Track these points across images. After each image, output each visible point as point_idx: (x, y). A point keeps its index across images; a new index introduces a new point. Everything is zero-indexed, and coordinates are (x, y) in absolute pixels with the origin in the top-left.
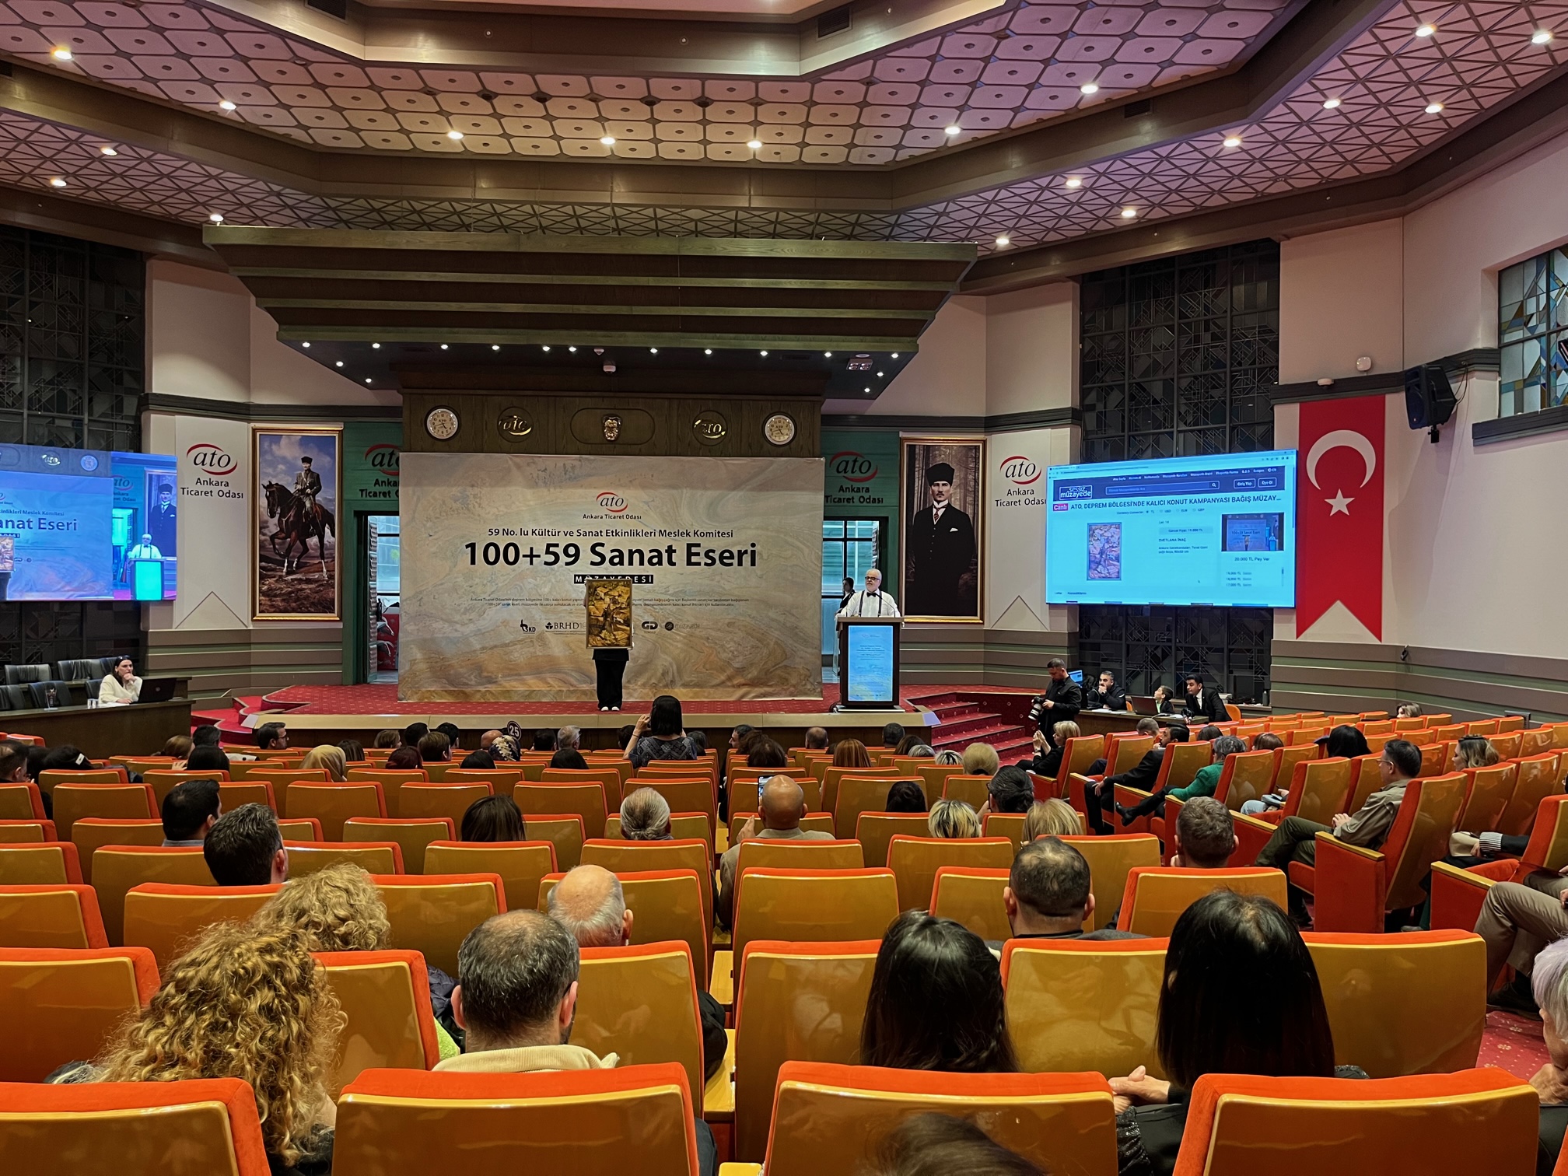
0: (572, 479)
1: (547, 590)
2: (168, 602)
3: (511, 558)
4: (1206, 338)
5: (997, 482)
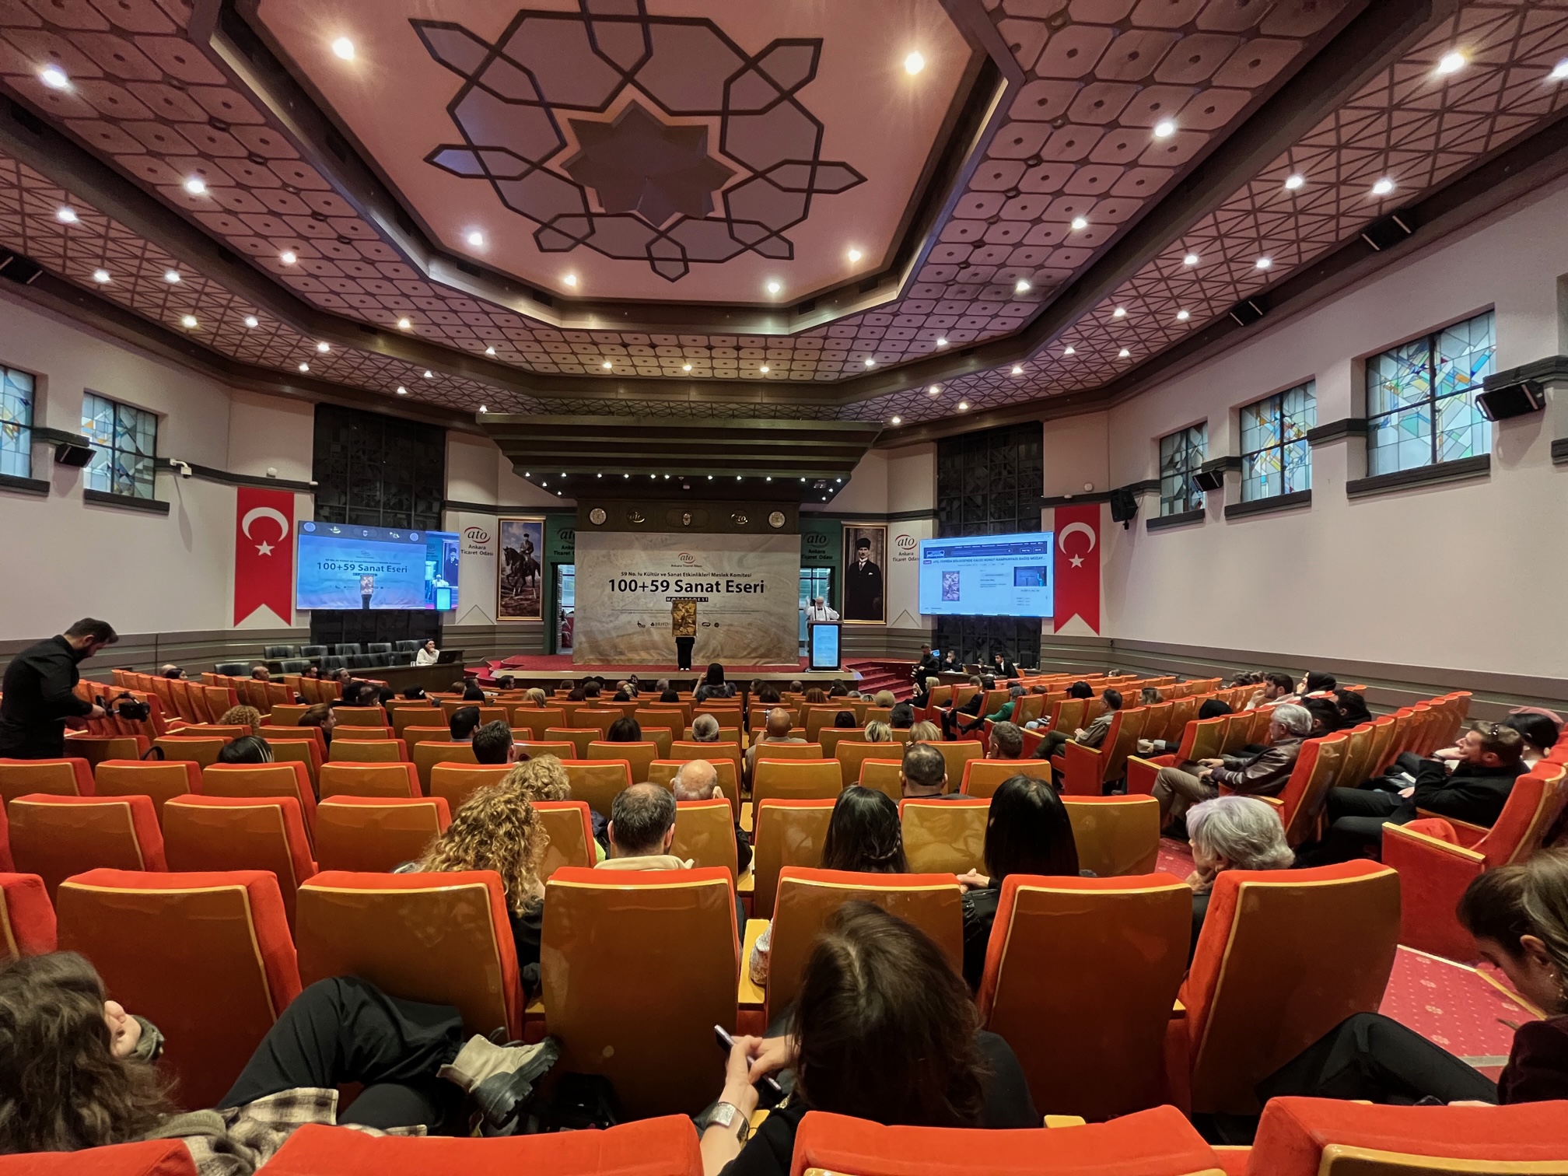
0: (666, 546)
1: (651, 605)
2: (453, 611)
3: (633, 587)
4: (1005, 473)
5: (894, 549)
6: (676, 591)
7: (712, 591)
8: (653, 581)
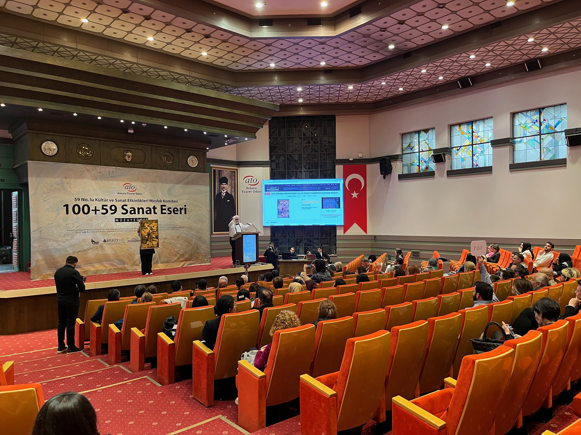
0: (112, 177)
1: (103, 225)
3: (86, 211)
4: (312, 142)
5: (242, 184)
6: (122, 213)
7: (150, 213)
8: (103, 206)
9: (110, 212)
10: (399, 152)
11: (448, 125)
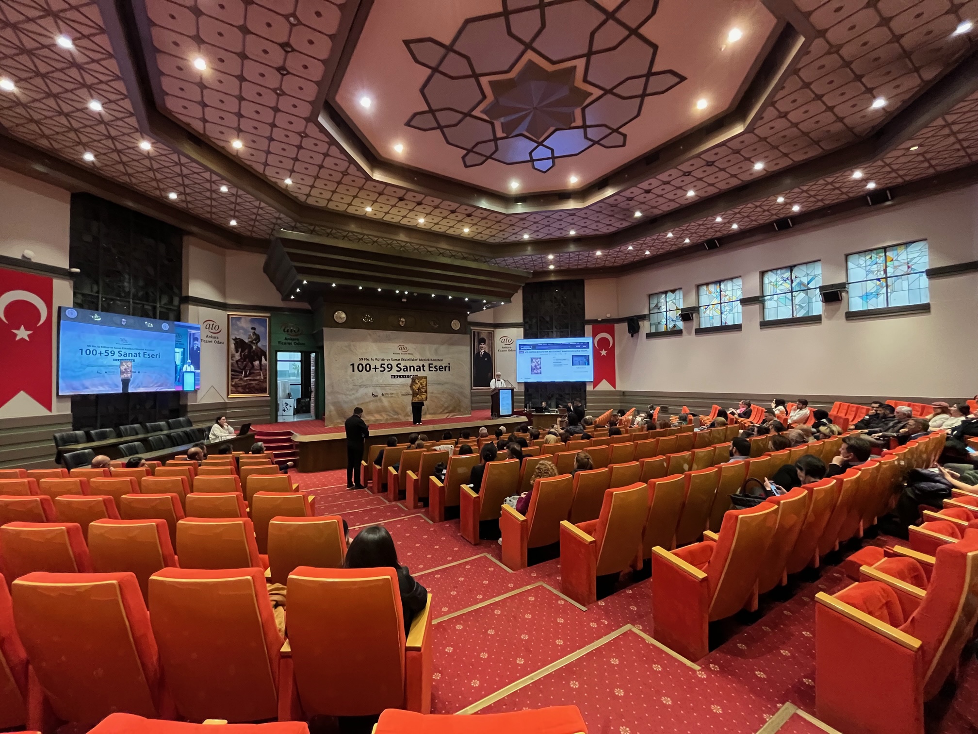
0: (389, 340)
1: (381, 381)
2: (196, 391)
3: (368, 369)
4: (562, 305)
5: (498, 344)
6: (397, 371)
7: (420, 370)
8: (382, 364)
9: (387, 369)
10: (646, 312)
11: (696, 285)
